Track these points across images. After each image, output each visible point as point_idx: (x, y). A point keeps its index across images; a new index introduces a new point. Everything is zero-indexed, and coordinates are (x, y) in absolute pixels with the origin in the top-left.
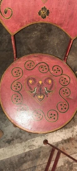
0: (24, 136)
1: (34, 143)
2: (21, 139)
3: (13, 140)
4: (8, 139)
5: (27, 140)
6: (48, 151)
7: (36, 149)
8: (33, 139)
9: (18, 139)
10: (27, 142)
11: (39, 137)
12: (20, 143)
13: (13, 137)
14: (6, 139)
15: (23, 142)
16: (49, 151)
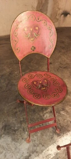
0: (38, 148)
1: (50, 152)
2: (37, 152)
3: (30, 155)
4: (25, 156)
5: (42, 151)
6: (64, 155)
7: (53, 157)
8: (47, 149)
9: (34, 153)
10: (43, 153)
11: (52, 145)
12: (38, 156)
13: (29, 153)
14: (24, 157)
15: (40, 155)
16: (66, 155)
